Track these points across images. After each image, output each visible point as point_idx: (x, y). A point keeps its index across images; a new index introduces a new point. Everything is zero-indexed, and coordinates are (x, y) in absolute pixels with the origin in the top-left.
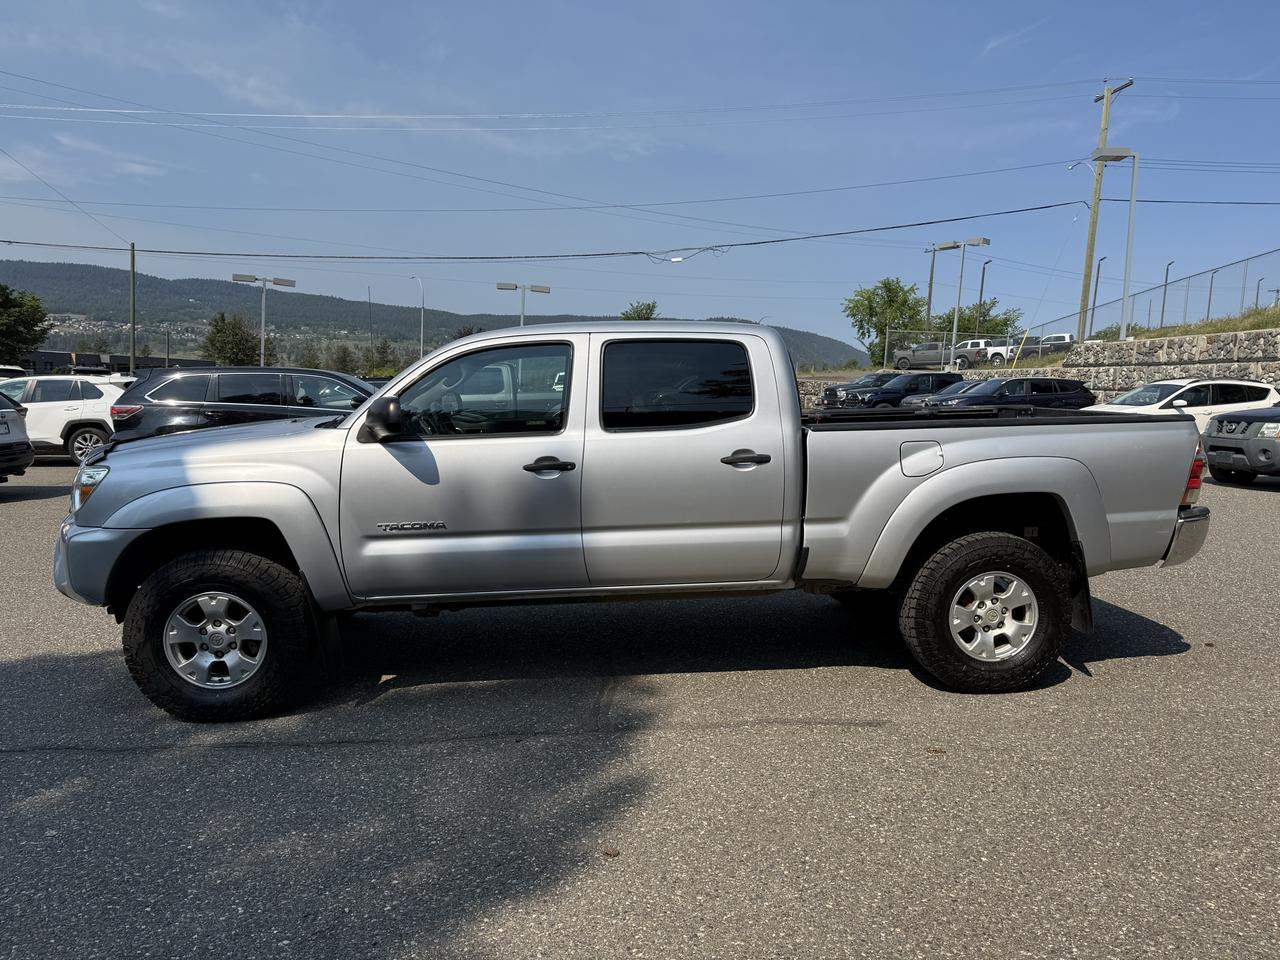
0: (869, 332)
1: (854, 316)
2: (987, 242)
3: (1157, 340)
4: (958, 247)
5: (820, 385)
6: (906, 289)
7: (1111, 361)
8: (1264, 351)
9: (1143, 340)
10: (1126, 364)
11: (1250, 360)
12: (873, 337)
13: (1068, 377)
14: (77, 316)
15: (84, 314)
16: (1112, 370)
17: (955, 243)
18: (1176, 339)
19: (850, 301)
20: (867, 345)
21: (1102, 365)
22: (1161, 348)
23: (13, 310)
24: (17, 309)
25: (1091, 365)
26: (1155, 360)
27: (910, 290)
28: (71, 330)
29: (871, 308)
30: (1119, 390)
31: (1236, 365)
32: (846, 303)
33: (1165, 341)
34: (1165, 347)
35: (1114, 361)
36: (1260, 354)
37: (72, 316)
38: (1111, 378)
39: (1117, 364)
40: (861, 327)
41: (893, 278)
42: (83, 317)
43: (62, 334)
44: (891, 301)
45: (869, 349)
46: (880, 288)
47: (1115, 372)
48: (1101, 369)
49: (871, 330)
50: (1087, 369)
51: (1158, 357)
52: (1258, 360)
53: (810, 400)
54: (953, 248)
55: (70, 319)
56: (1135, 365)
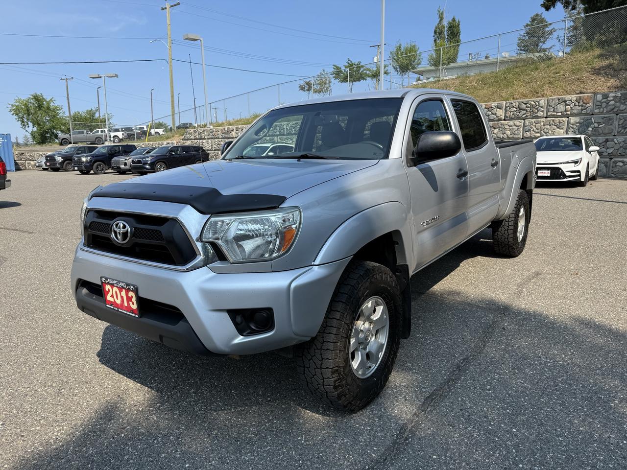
0: (28, 124)
1: (17, 114)
2: (117, 76)
3: (230, 127)
4: (100, 77)
5: (34, 155)
6: (48, 100)
7: (209, 137)
8: (280, 132)
9: (223, 127)
10: (216, 138)
11: (274, 136)
12: (31, 128)
13: (186, 144)
16: (210, 141)
17: (99, 75)
18: (240, 126)
19: (12, 105)
20: (30, 132)
21: (204, 139)
22: (233, 130)
25: (197, 139)
26: (231, 136)
27: (50, 101)
29: (28, 110)
30: (215, 150)
31: (268, 138)
32: (11, 106)
33: (234, 127)
34: (235, 130)
35: (210, 137)
36: (278, 133)
38: (210, 145)
39: (212, 138)
40: (23, 122)
41: (39, 93)
44: (40, 107)
45: (32, 134)
46: (32, 99)
47: (212, 142)
48: (204, 141)
49: (29, 123)
50: (196, 141)
51: (232, 135)
52: (277, 136)
53: (29, 164)
54: (98, 78)
56: (221, 138)
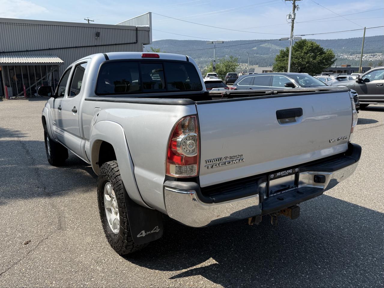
14: (379, 54)
15: (381, 53)
23: (323, 55)
24: (324, 55)
28: (376, 59)
37: (377, 54)
42: (381, 54)
43: (373, 60)
55: (376, 55)
